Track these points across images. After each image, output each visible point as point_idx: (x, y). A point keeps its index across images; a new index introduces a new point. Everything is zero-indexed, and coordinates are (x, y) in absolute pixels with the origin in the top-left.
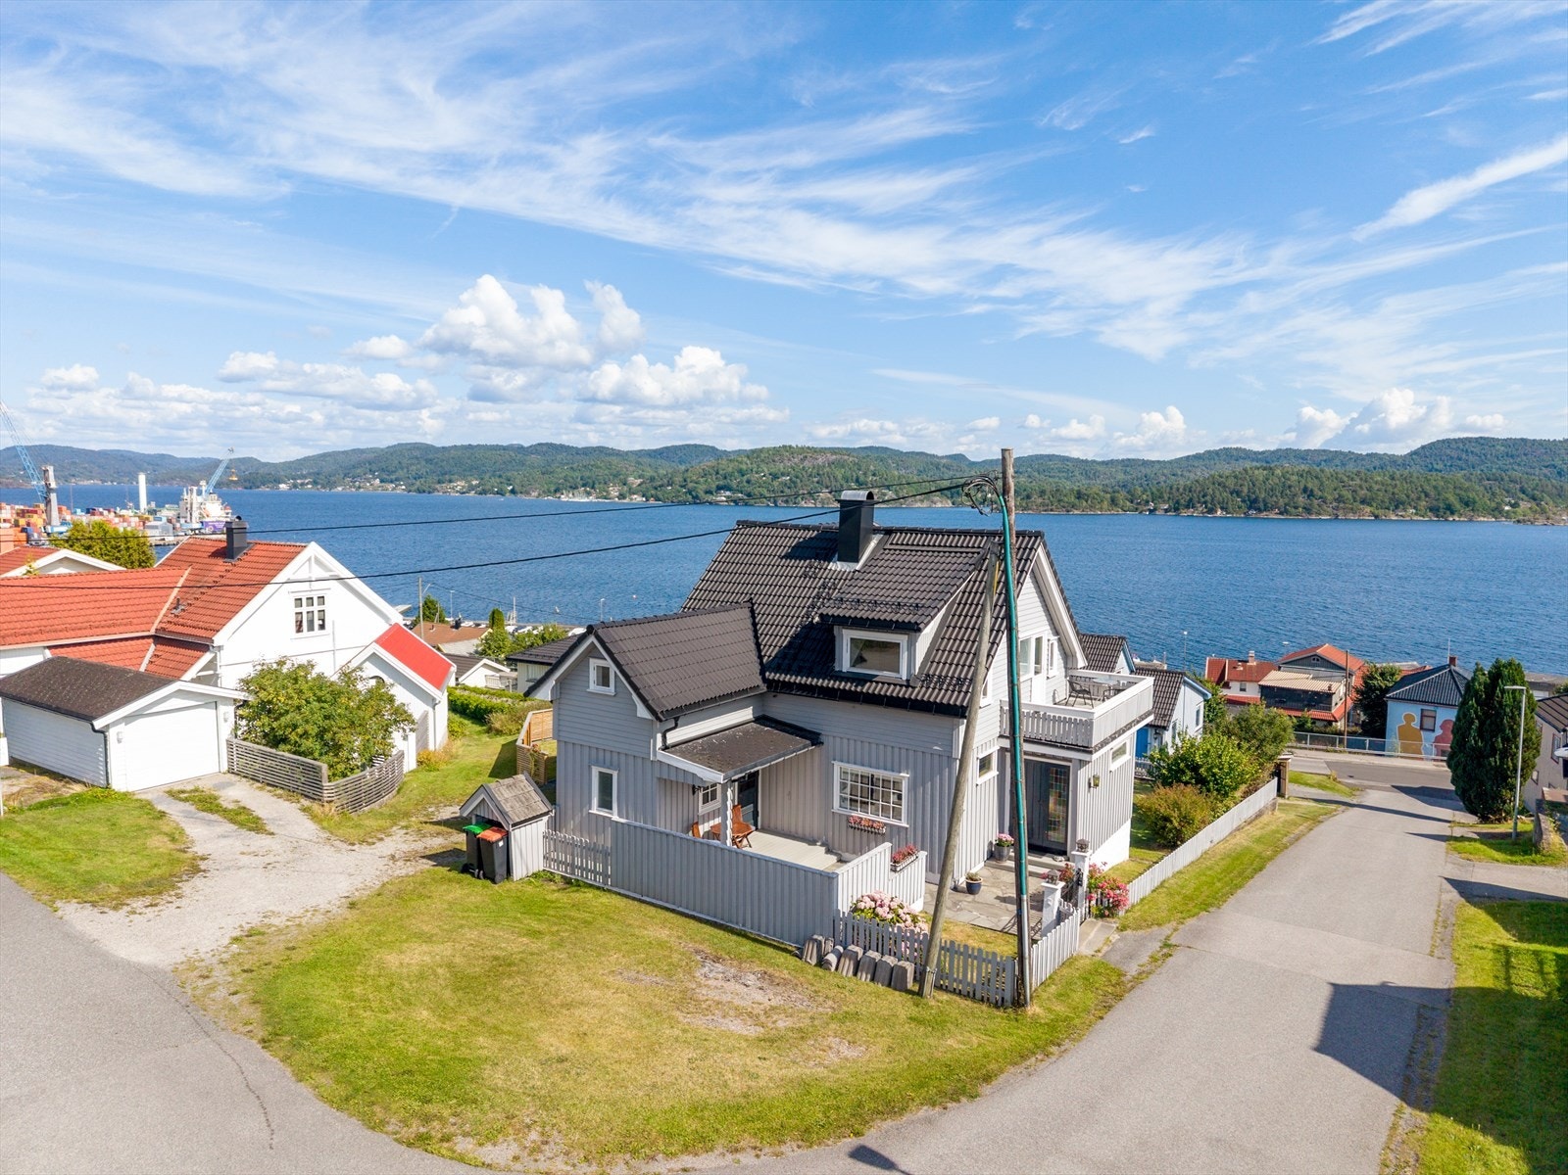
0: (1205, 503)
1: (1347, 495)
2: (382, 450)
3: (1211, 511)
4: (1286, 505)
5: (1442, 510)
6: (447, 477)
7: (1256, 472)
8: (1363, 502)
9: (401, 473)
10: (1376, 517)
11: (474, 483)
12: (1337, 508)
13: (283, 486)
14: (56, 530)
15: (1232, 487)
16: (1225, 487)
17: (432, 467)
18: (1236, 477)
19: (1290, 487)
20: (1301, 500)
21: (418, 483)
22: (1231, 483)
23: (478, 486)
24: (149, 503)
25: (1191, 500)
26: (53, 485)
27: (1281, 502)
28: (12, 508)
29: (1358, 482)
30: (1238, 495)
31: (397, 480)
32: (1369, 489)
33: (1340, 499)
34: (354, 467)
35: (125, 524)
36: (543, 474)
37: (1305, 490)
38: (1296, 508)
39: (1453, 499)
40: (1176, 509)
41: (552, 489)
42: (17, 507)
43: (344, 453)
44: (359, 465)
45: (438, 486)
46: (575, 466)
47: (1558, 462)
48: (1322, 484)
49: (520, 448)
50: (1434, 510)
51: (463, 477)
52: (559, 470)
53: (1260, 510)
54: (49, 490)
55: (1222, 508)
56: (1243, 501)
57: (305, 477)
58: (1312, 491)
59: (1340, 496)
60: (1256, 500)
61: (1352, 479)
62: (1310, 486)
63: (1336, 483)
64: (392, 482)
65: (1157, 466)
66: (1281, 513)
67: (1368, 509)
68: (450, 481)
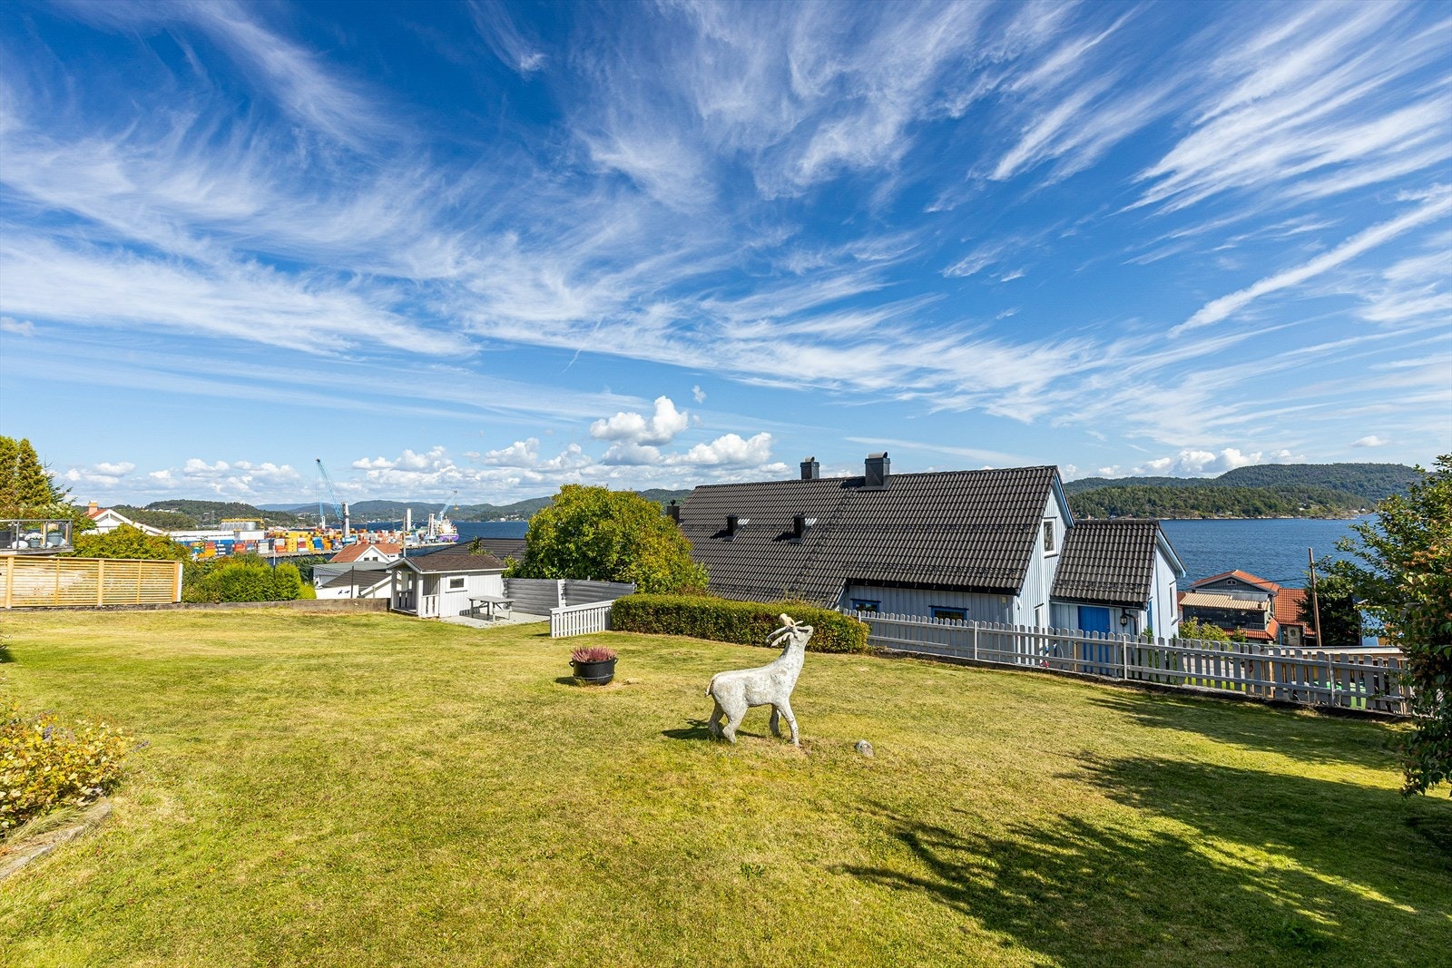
0: (1079, 511)
1: (1180, 503)
4: (1137, 511)
5: (1252, 512)
7: (1113, 490)
8: (1192, 508)
10: (1204, 517)
12: (1174, 512)
13: (503, 519)
15: (1097, 500)
16: (1091, 500)
18: (1099, 494)
19: (1138, 499)
20: (1147, 507)
22: (1096, 498)
29: (1187, 494)
30: (1102, 506)
32: (1196, 499)
33: (1175, 506)
37: (1149, 501)
38: (1145, 513)
39: (1258, 504)
47: (1331, 479)
48: (1161, 496)
50: (1246, 512)
55: (1091, 515)
56: (1106, 509)
58: (1154, 501)
59: (1175, 504)
60: (1114, 509)
61: (1183, 493)
62: (1152, 498)
63: (1171, 496)
66: (1134, 517)
67: (1197, 512)
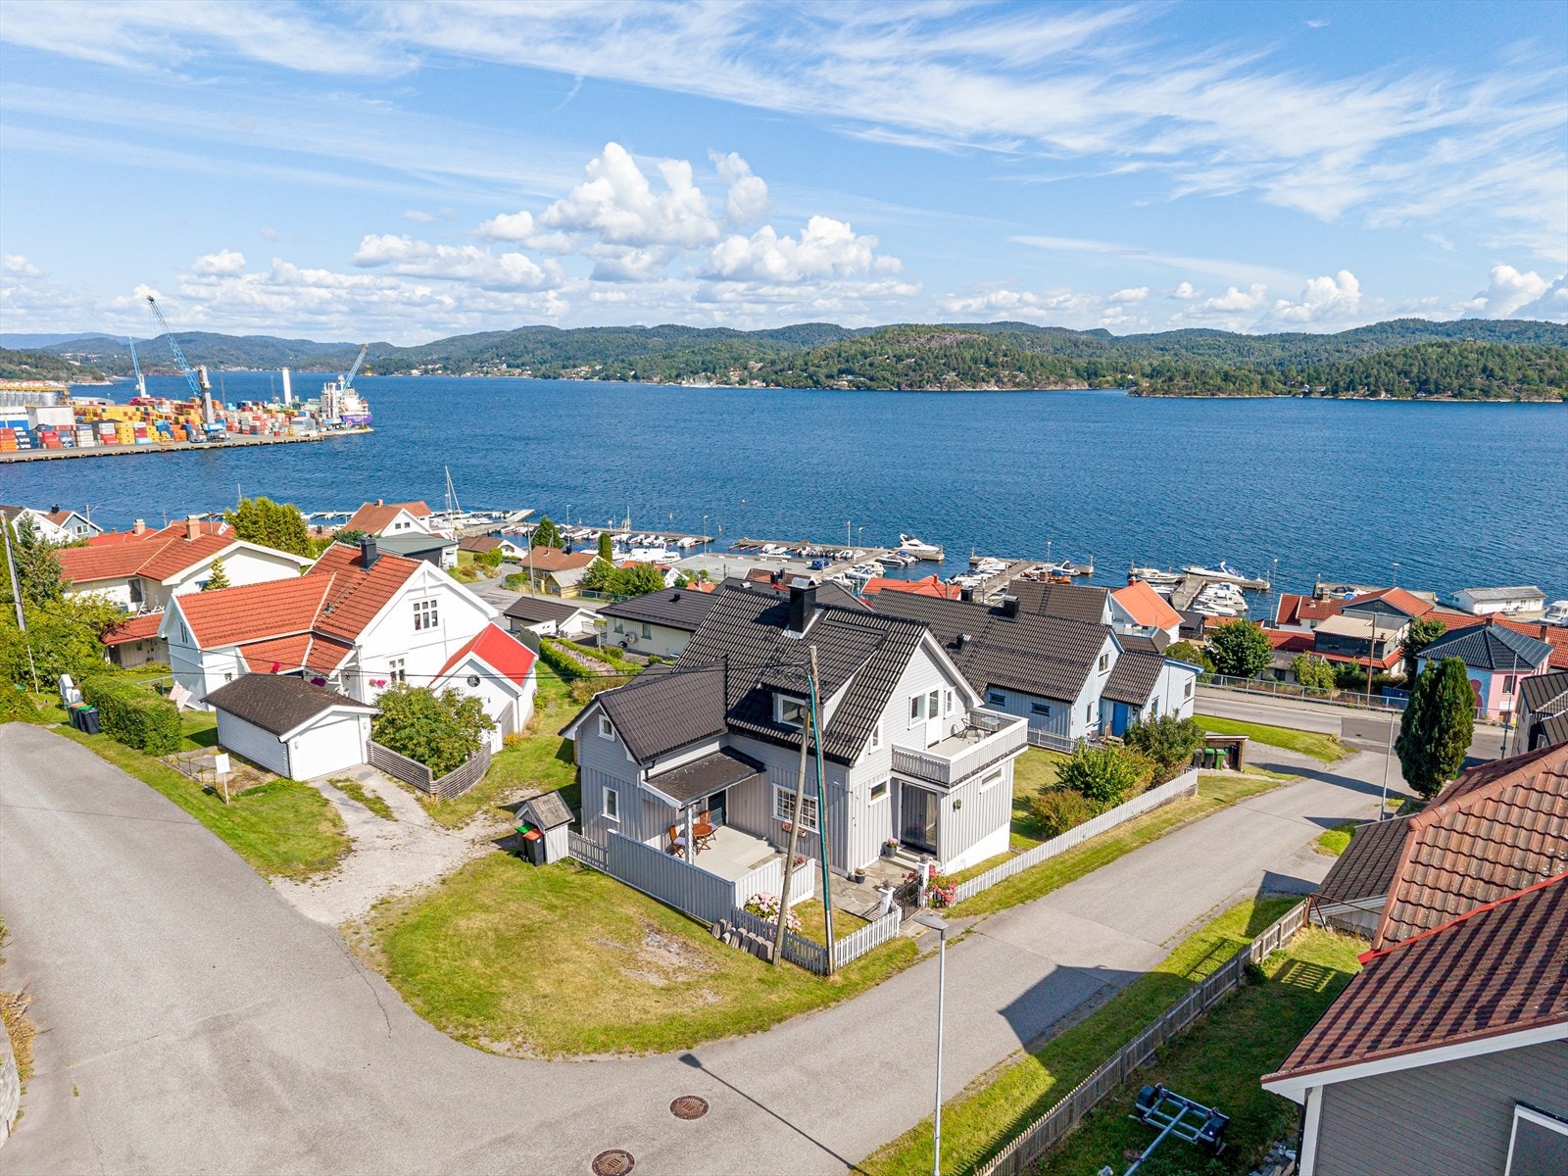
0: (1368, 384)
1: (1533, 374)
2: (508, 333)
3: (1373, 394)
4: (1461, 386)
6: (571, 362)
7: (1430, 350)
8: (1551, 382)
9: (526, 358)
10: (1564, 400)
11: (597, 368)
12: (1520, 390)
13: (415, 372)
14: (212, 427)
15: (1400, 366)
16: (1392, 366)
17: (557, 351)
18: (1405, 356)
19: (1467, 366)
20: (1479, 381)
21: (543, 368)
22: (1399, 363)
23: (601, 371)
24: (293, 397)
25: (1351, 381)
26: (207, 385)
27: (1456, 383)
28: (172, 403)
29: (1547, 360)
30: (1406, 376)
31: (523, 364)
33: (1524, 380)
34: (481, 352)
35: (273, 420)
36: (665, 358)
37: (1484, 370)
38: (1472, 390)
40: (1335, 392)
41: (674, 374)
42: (176, 402)
43: (473, 337)
44: (486, 348)
45: (562, 372)
46: (696, 350)
48: (1504, 363)
49: (642, 331)
51: (587, 362)
52: (680, 354)
53: (1429, 393)
54: (204, 390)
55: (1387, 391)
56: (1412, 383)
57: (434, 362)
58: (1492, 370)
59: (1524, 376)
60: (1426, 382)
61: (1541, 357)
62: (1490, 365)
63: (1521, 362)
64: (518, 367)
65: (1320, 340)
66: (1455, 396)
67: (1556, 391)
68: (575, 367)
